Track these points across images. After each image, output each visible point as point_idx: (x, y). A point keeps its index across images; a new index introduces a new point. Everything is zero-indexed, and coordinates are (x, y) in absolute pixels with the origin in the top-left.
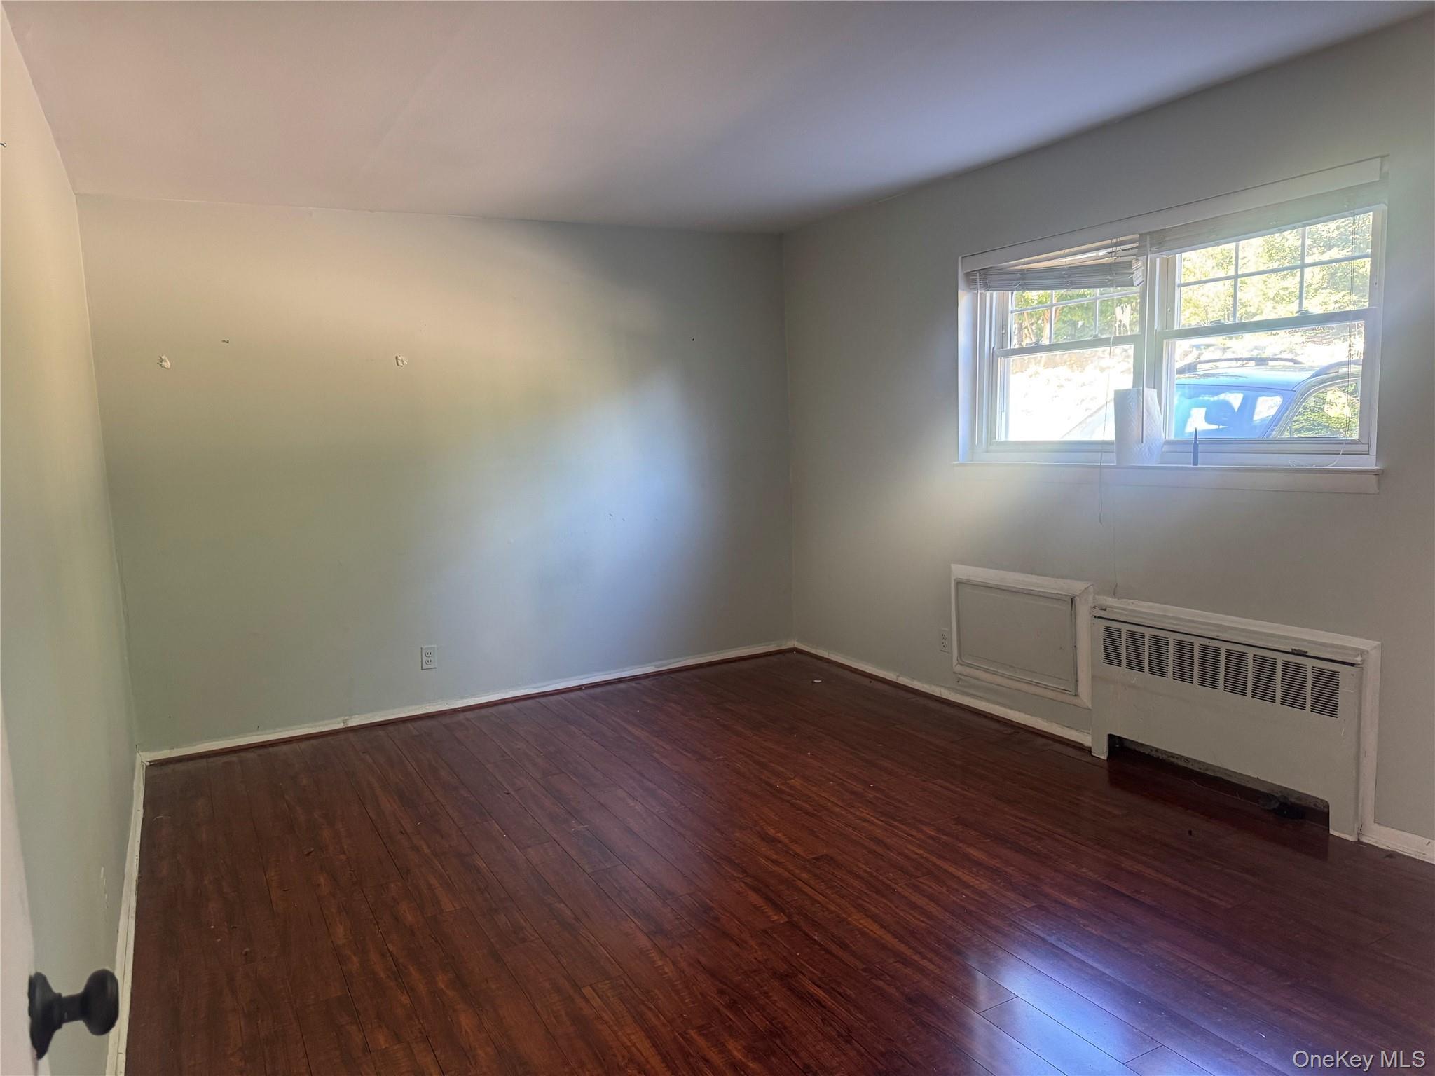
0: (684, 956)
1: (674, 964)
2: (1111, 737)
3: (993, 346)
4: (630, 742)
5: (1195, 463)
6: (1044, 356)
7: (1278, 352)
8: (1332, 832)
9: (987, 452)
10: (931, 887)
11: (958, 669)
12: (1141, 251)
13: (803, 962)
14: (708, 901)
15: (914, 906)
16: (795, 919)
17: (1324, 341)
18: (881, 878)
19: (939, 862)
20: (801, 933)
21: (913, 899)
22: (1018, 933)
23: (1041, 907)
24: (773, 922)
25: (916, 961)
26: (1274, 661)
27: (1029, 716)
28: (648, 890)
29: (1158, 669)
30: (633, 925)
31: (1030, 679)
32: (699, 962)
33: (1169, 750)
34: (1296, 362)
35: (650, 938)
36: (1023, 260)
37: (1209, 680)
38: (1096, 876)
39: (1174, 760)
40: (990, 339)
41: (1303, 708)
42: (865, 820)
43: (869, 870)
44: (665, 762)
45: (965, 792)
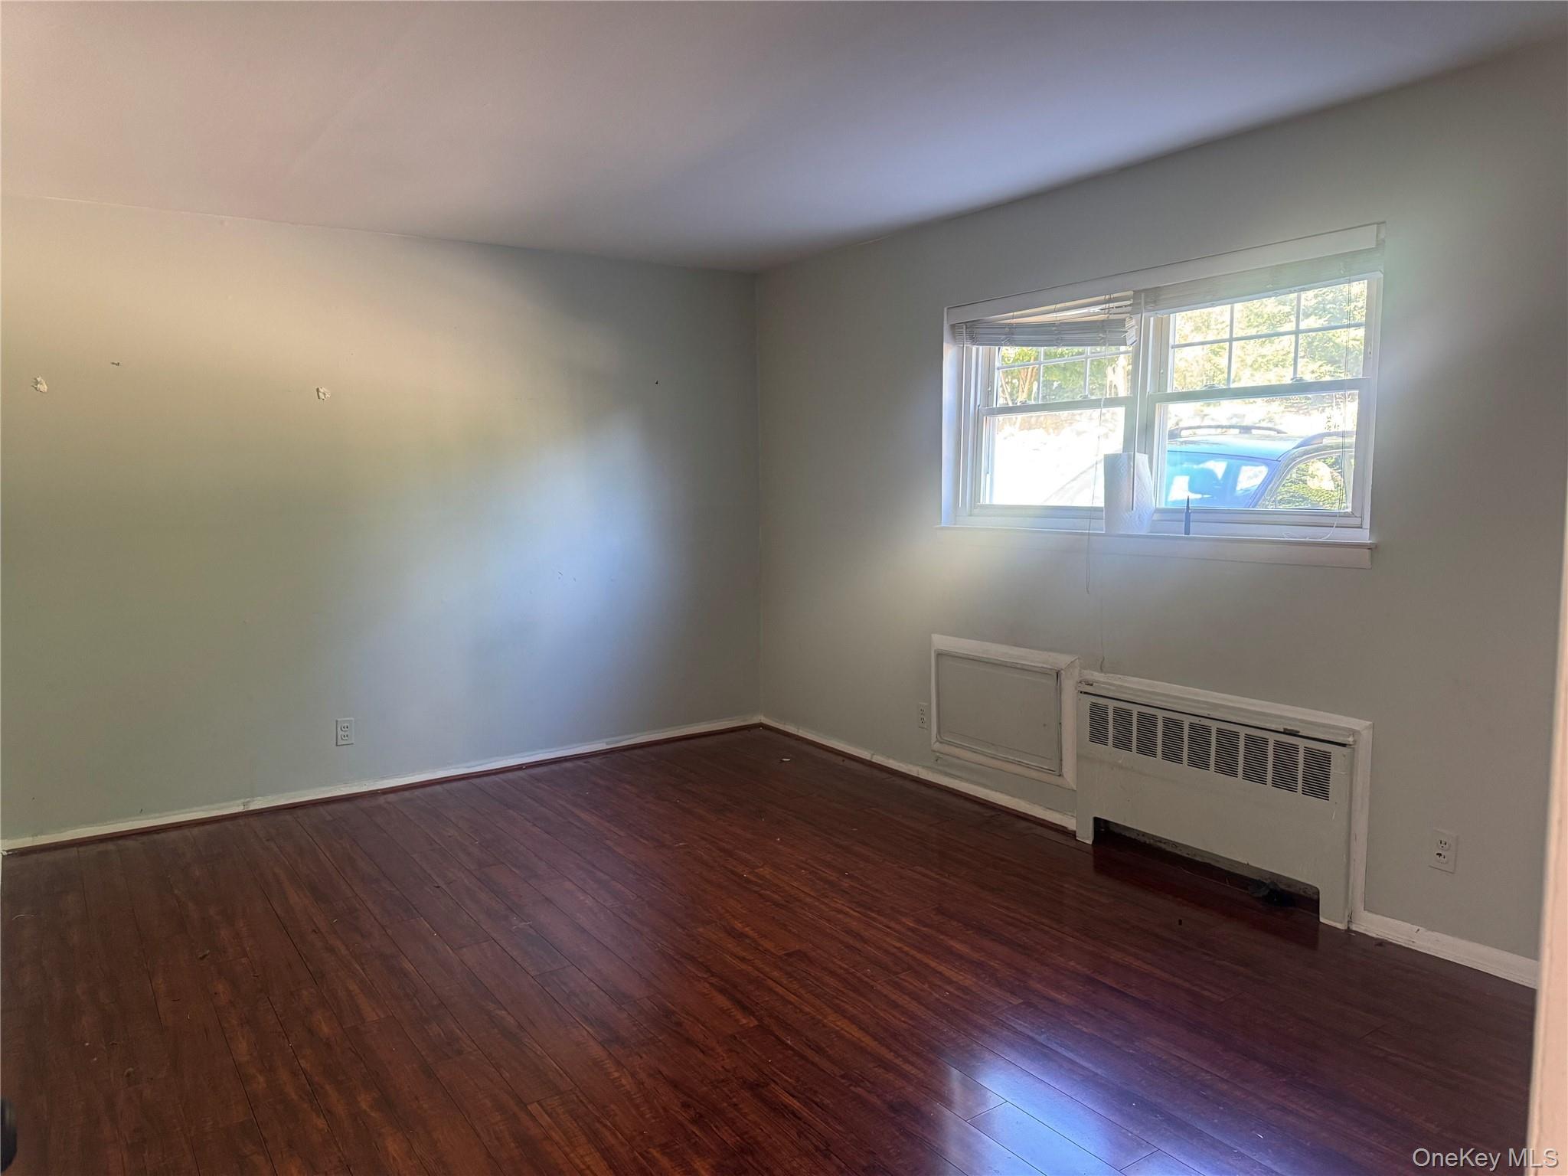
0: (642, 1066)
1: (633, 1075)
2: (1097, 820)
3: (978, 404)
4: (578, 828)
5: (1187, 532)
6: (1020, 417)
7: (1257, 421)
8: (1322, 920)
9: (971, 515)
10: (912, 984)
11: (937, 746)
12: (1135, 309)
13: (776, 1070)
14: (669, 1005)
15: (895, 1005)
16: (766, 1022)
17: (1301, 412)
18: (858, 974)
19: (919, 956)
20: (773, 1038)
21: (894, 997)
22: (1005, 1033)
23: (1028, 1004)
24: (742, 1026)
25: (898, 1066)
26: (1265, 741)
27: (1010, 797)
28: (602, 993)
29: (1146, 748)
30: (585, 1033)
31: (1012, 758)
32: (660, 1073)
33: (1157, 835)
34: (1279, 432)
35: (604, 1047)
36: (1012, 314)
37: (1199, 760)
38: (1085, 969)
39: (1163, 846)
40: (976, 397)
41: (1295, 790)
42: (840, 911)
43: (846, 966)
44: (620, 850)
45: (945, 880)
